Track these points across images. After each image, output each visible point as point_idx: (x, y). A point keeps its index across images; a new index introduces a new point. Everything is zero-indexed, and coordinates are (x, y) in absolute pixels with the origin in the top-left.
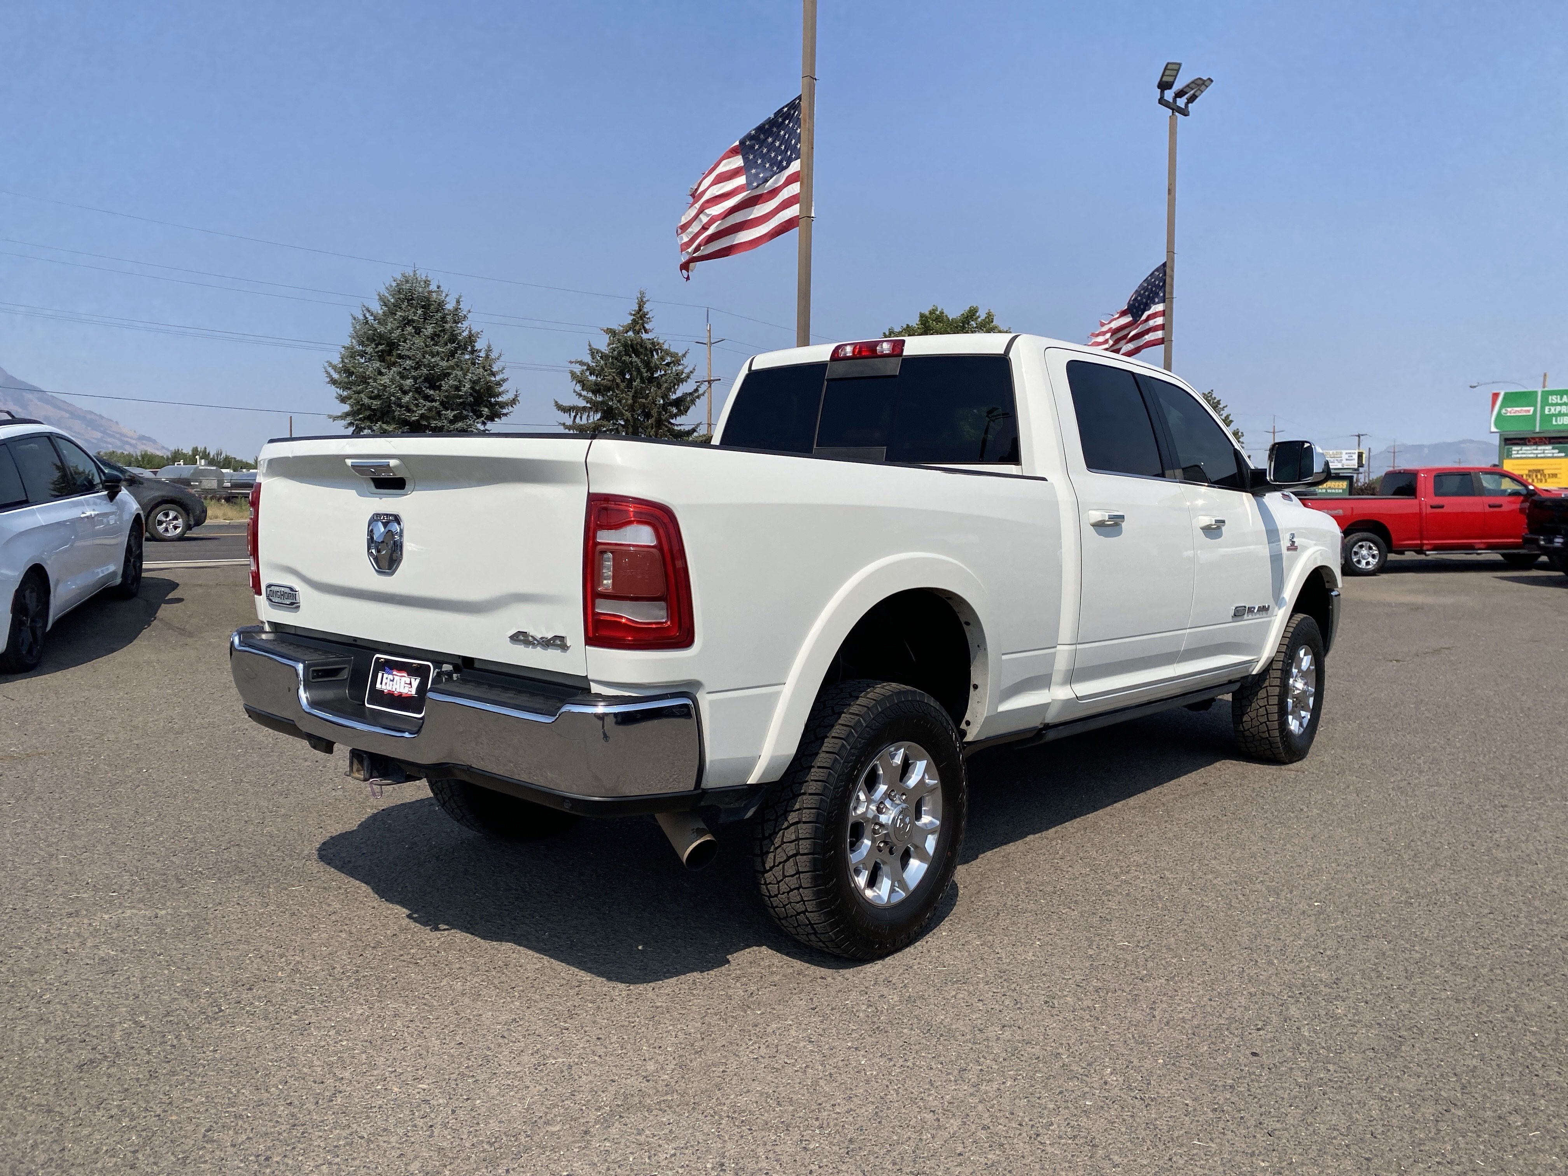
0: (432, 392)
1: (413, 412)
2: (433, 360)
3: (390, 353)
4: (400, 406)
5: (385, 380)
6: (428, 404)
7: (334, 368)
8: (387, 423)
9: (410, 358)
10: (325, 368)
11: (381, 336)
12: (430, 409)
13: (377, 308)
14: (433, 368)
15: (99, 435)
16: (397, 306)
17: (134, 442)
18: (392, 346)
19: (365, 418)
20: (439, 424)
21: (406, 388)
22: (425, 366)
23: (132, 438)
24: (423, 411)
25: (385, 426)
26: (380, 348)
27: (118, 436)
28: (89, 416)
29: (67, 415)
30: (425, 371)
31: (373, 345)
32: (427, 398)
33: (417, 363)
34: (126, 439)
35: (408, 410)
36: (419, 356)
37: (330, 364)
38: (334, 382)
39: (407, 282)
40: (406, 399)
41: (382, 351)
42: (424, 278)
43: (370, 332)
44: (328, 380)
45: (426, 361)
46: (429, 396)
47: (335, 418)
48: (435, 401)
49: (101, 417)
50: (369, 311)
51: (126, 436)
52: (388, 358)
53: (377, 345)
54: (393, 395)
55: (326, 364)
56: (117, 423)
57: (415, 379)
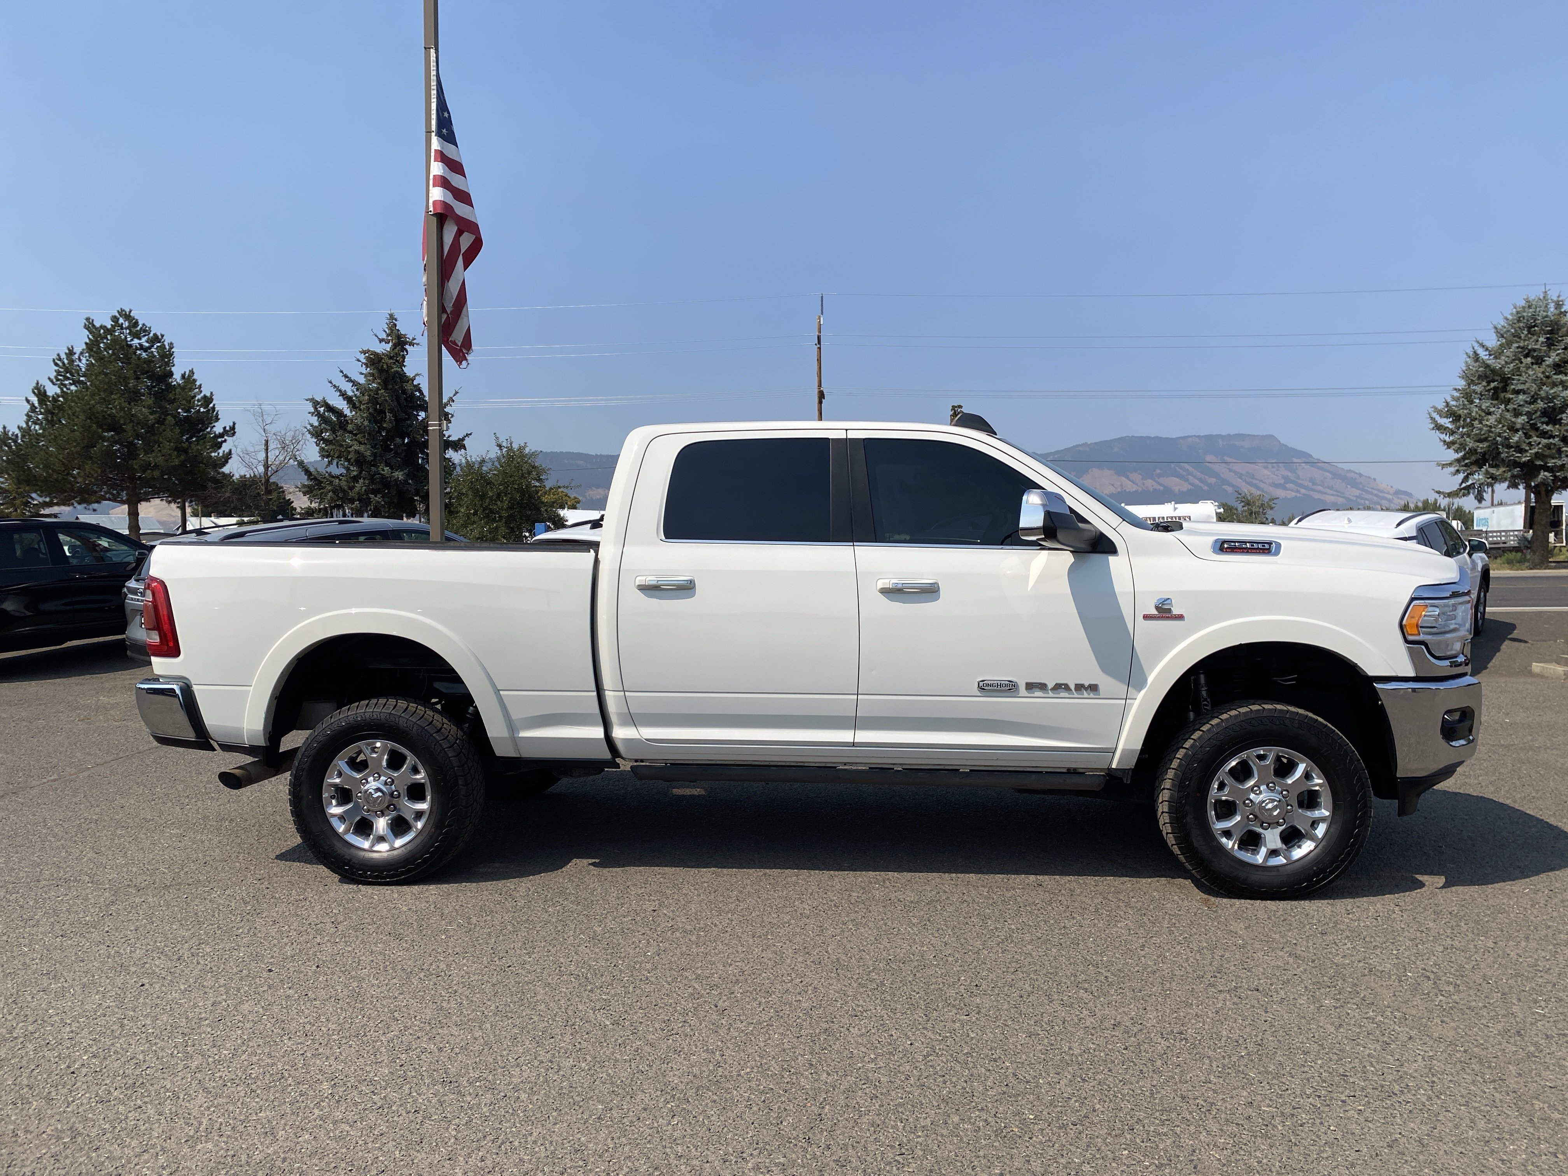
0: (1549, 428)
1: (1526, 451)
2: (1552, 391)
3: (1504, 390)
4: (1509, 447)
5: (1492, 420)
6: (1544, 441)
7: (1440, 413)
8: (1496, 466)
9: (1524, 393)
10: (1429, 414)
11: (1493, 371)
12: (1548, 447)
13: (1493, 341)
14: (1551, 400)
15: (1357, 492)
16: (1517, 336)
17: (1390, 497)
18: (1506, 381)
19: (1472, 464)
20: (1559, 463)
21: (1518, 426)
22: (1542, 399)
23: (1388, 493)
24: (1536, 450)
25: (1493, 471)
26: (1492, 385)
27: (1376, 492)
28: (1349, 475)
29: (1330, 475)
30: (1541, 405)
31: (1484, 383)
32: (1544, 434)
33: (1533, 397)
34: (1381, 495)
35: (1521, 451)
36: (1534, 387)
37: (1436, 410)
38: (1439, 427)
39: (1530, 307)
40: (1516, 438)
41: (1495, 388)
42: (1555, 299)
43: (1481, 369)
44: (1433, 425)
45: (1543, 394)
46: (1546, 432)
47: (1444, 466)
48: (1554, 437)
49: (1361, 475)
50: (1483, 346)
51: (1382, 492)
52: (1502, 395)
53: (1489, 383)
54: (1499, 435)
55: (1431, 410)
56: (1375, 479)
57: (1529, 414)
